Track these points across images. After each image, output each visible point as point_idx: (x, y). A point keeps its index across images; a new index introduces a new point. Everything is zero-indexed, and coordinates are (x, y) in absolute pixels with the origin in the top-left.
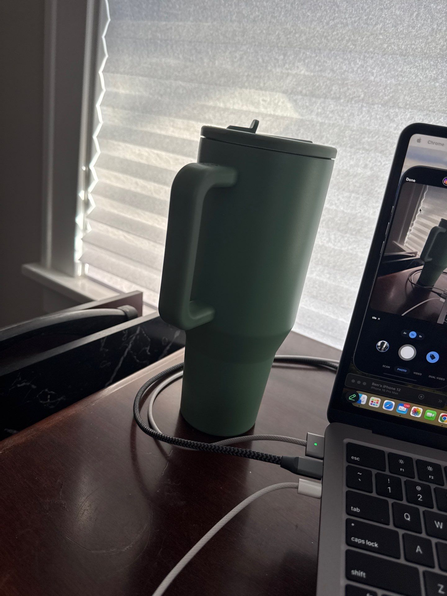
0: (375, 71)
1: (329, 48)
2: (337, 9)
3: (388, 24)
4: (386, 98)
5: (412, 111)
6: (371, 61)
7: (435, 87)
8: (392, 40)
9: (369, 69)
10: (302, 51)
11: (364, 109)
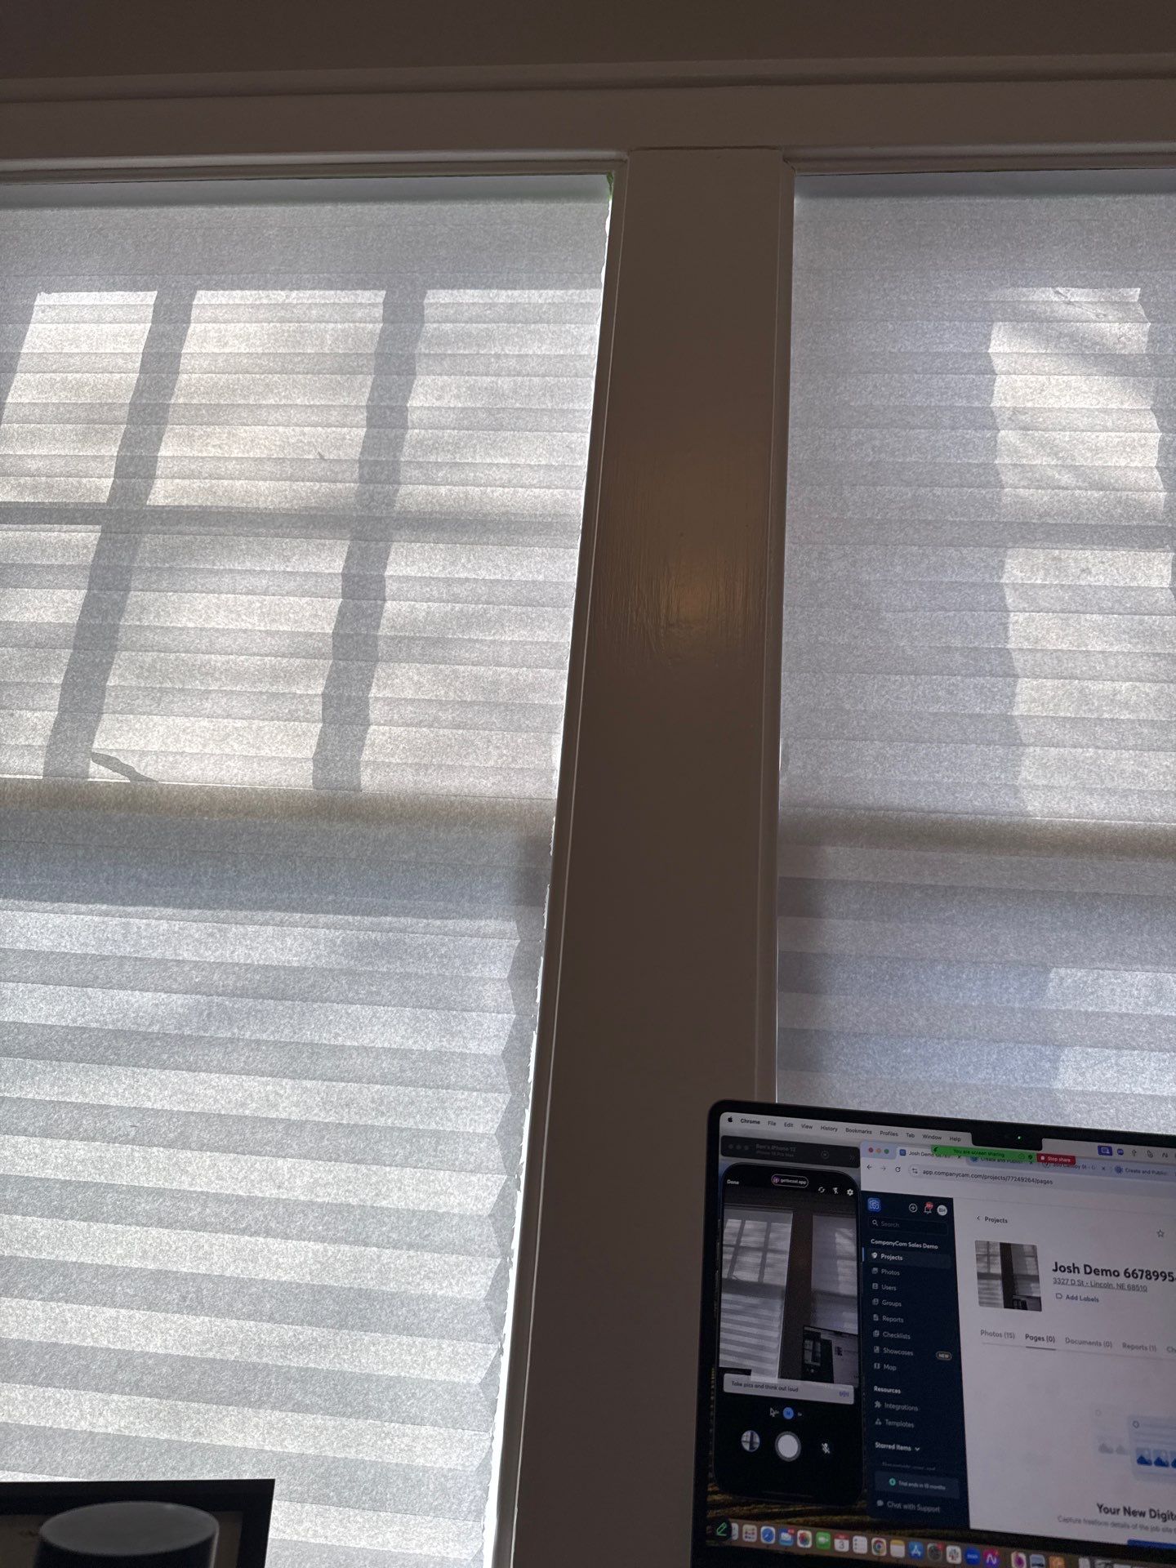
0: (152, 1094)
1: (75, 1058)
2: (88, 1002)
3: (168, 1025)
4: (171, 1135)
5: (212, 1154)
6: (145, 1080)
7: (246, 1117)
8: (176, 1049)
9: (143, 1091)
10: (29, 1062)
11: (137, 1155)
